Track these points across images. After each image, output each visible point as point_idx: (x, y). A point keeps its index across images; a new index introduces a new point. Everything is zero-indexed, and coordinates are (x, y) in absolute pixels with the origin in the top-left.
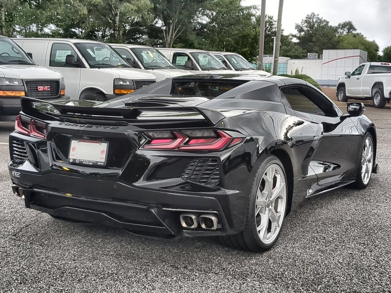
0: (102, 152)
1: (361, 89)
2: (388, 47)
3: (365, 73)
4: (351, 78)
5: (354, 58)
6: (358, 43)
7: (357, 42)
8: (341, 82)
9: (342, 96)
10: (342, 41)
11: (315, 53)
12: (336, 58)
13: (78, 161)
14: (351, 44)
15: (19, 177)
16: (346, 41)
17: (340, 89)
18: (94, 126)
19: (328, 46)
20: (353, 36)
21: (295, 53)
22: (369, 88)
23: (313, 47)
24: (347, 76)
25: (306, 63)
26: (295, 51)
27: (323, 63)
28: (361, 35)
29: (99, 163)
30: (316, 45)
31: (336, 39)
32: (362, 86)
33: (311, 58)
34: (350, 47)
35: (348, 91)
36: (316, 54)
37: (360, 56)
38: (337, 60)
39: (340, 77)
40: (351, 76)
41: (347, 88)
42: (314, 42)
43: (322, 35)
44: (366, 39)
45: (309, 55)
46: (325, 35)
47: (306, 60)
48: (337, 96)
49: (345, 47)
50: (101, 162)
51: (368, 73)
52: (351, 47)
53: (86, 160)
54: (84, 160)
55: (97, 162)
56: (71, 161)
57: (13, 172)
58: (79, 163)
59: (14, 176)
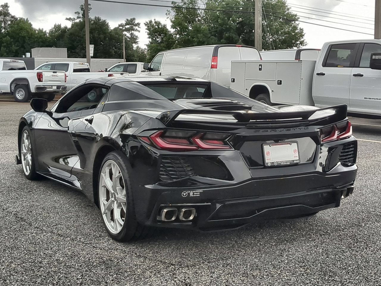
0: (295, 151)
13: (276, 164)
18: (291, 129)
29: (295, 162)
50: (296, 160)
53: (283, 161)
54: (281, 162)
55: (293, 161)
56: (269, 165)
57: (185, 193)
58: (277, 165)
59: (184, 197)
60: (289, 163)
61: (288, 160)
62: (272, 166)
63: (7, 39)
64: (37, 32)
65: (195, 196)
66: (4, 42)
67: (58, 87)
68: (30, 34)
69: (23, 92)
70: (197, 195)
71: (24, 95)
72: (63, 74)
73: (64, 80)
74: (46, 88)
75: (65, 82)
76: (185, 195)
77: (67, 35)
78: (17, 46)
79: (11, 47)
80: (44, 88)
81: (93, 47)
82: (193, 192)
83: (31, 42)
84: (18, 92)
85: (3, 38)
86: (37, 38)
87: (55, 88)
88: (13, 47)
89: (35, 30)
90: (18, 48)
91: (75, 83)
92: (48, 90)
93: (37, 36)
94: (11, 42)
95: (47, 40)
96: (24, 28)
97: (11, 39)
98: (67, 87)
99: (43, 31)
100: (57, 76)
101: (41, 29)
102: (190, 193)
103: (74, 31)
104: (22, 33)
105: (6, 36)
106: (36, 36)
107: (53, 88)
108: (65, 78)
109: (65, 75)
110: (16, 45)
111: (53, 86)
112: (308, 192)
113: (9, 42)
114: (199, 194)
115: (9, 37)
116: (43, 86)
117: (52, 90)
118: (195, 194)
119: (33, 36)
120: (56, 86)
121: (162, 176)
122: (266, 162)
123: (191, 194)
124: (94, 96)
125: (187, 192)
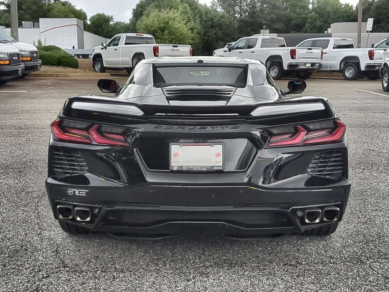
0: (217, 155)
1: (120, 59)
2: (94, 16)
3: (123, 44)
4: (107, 49)
5: (72, 26)
6: (69, 11)
7: (67, 10)
8: (96, 53)
9: (99, 67)
10: (52, 9)
11: (30, 22)
12: (54, 27)
13: (185, 168)
14: (62, 13)
15: (85, 195)
16: (56, 10)
17: (96, 60)
18: (209, 127)
19: (39, 14)
20: (62, 4)
21: (6, 21)
22: (129, 59)
23: (24, 15)
24: (103, 47)
25: (23, 32)
26: (6, 18)
27: (41, 32)
28: (69, 3)
29: (215, 168)
30: (27, 14)
31: (46, 7)
32: (121, 57)
33: (27, 27)
34: (60, 15)
35: (106, 62)
36: (32, 22)
37: (77, 25)
38: (55, 29)
39: (94, 48)
40: (108, 47)
41: (104, 59)
42: (24, 9)
43: (33, 3)
44: (75, 7)
45: (24, 23)
46: (36, 3)
47: (21, 29)
48: (94, 67)
49: (56, 15)
50: (218, 167)
51: (126, 44)
52: (62, 15)
53: (196, 166)
54: (193, 166)
55: (213, 167)
56: (175, 169)
57: (71, 191)
58: (186, 170)
59: (70, 195)
60: (206, 169)
61: (206, 165)
62: (178, 170)
63: (312, 15)
64: (343, 6)
65: (81, 196)
66: (309, 18)
67: (313, 64)
68: (336, 8)
69: (277, 70)
70: (83, 195)
71: (277, 72)
72: (320, 51)
73: (320, 57)
74: (298, 66)
75: (321, 59)
76: (70, 193)
77: (373, 8)
78: (322, 22)
79: (315, 23)
80: (297, 65)
81: (373, 21)
82: (79, 190)
83: (335, 17)
84: (273, 69)
85: (309, 14)
86: (342, 12)
87: (309, 65)
88: (317, 22)
89: (341, 5)
90: (323, 23)
91: (334, 60)
92: (300, 67)
93: (343, 11)
94: (316, 18)
95: (353, 15)
96: (330, 3)
97: (316, 14)
98: (322, 65)
99: (350, 5)
100: (311, 53)
101: (347, 3)
102: (75, 191)
103: (381, 3)
104: (327, 8)
105: (312, 12)
106: (341, 10)
107: (306, 66)
108: (322, 55)
109: (322, 52)
110: (321, 20)
111: (306, 64)
112: (235, 208)
113: (314, 18)
114: (85, 194)
115: (314, 13)
116: (296, 63)
117: (305, 67)
118: (80, 193)
119: (338, 11)
120: (310, 64)
121: (56, 170)
122: (172, 165)
123: (77, 193)
124: (352, 73)
125: (72, 190)
